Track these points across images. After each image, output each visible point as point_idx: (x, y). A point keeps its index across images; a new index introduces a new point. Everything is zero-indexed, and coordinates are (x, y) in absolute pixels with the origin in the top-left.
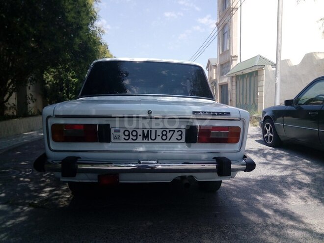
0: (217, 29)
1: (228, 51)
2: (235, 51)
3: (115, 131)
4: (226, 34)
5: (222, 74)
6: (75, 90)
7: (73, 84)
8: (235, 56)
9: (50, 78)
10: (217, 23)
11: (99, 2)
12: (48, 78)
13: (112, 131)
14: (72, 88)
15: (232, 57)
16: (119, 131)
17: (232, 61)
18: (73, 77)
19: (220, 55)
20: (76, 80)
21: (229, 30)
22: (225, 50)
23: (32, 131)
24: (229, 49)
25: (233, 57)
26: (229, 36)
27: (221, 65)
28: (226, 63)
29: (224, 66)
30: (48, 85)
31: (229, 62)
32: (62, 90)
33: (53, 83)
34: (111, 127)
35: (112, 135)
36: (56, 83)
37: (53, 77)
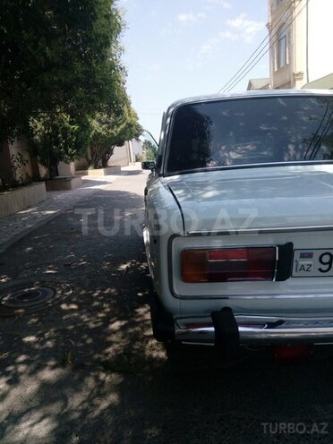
1: (288, 67)
2: (299, 66)
3: (303, 256)
4: (283, 41)
6: (75, 142)
7: (72, 134)
8: (299, 73)
9: (40, 126)
10: (268, 23)
12: (36, 127)
13: (297, 255)
14: (70, 139)
15: (294, 75)
16: (310, 256)
17: (295, 81)
18: (71, 123)
19: (275, 74)
20: (76, 127)
21: (289, 33)
22: (282, 65)
23: (29, 207)
24: (290, 63)
25: (297, 75)
26: (289, 42)
28: (284, 85)
30: (37, 137)
31: (289, 83)
32: (57, 143)
33: (44, 133)
34: (294, 248)
35: (294, 263)
36: (48, 133)
37: (43, 124)
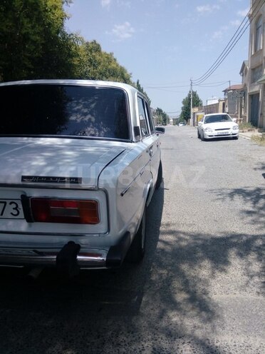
0: (249, 22)
1: (262, 51)
4: (260, 29)
5: (253, 80)
11: (70, 2)
19: (252, 57)
21: (264, 24)
22: (258, 50)
24: (263, 48)
26: (264, 30)
27: (253, 70)
28: (258, 67)
29: (256, 70)
31: (262, 65)
